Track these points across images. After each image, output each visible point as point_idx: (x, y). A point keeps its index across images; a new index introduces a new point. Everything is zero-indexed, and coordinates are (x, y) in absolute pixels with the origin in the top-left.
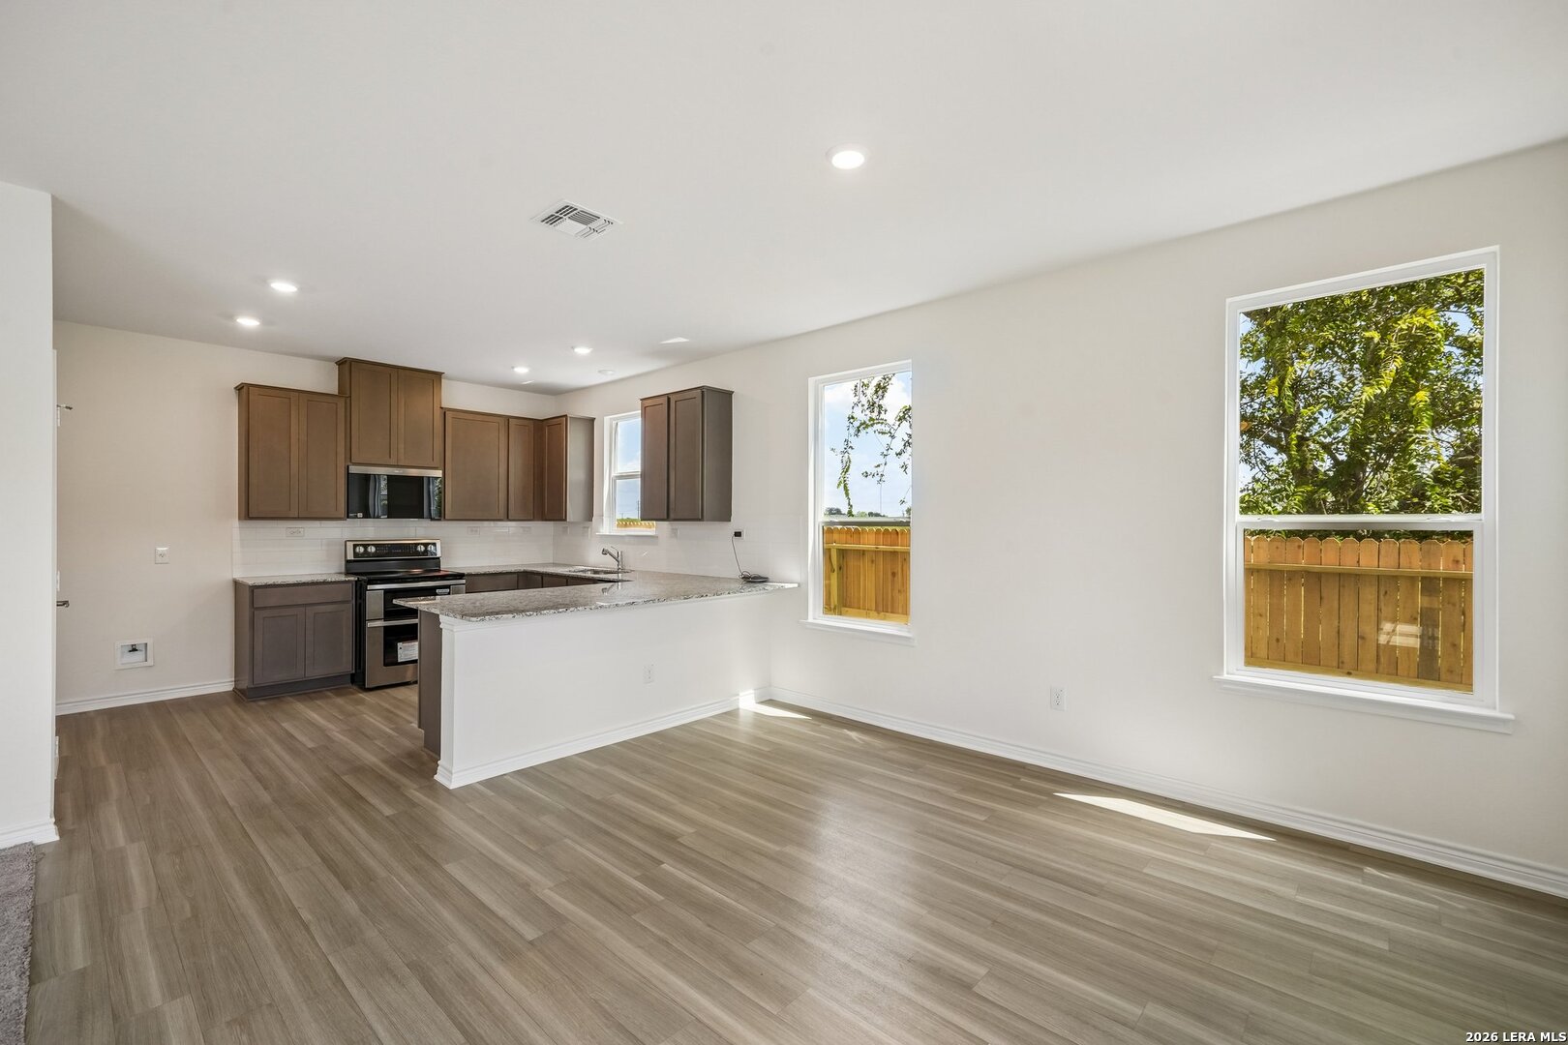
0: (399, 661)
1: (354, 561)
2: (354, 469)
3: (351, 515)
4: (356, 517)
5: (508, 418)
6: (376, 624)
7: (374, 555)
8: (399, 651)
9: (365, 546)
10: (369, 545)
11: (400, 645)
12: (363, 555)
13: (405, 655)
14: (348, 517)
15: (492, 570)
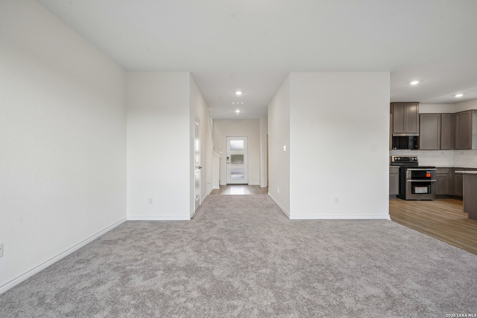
0: (416, 193)
1: (394, 162)
2: (394, 135)
3: (393, 148)
4: (395, 149)
5: (441, 114)
6: (409, 181)
7: (400, 160)
8: (416, 190)
9: (397, 158)
10: (398, 157)
11: (416, 188)
12: (396, 160)
13: (417, 191)
14: (392, 149)
15: (440, 167)
